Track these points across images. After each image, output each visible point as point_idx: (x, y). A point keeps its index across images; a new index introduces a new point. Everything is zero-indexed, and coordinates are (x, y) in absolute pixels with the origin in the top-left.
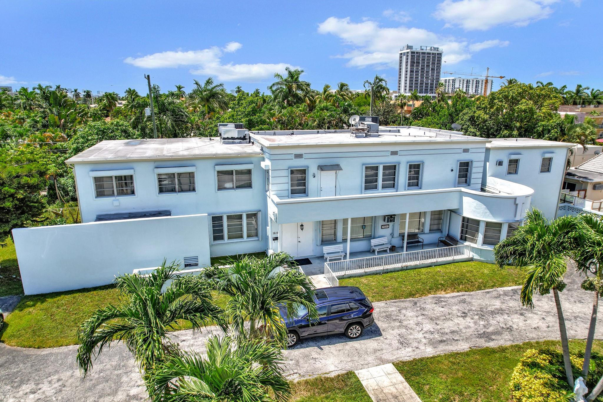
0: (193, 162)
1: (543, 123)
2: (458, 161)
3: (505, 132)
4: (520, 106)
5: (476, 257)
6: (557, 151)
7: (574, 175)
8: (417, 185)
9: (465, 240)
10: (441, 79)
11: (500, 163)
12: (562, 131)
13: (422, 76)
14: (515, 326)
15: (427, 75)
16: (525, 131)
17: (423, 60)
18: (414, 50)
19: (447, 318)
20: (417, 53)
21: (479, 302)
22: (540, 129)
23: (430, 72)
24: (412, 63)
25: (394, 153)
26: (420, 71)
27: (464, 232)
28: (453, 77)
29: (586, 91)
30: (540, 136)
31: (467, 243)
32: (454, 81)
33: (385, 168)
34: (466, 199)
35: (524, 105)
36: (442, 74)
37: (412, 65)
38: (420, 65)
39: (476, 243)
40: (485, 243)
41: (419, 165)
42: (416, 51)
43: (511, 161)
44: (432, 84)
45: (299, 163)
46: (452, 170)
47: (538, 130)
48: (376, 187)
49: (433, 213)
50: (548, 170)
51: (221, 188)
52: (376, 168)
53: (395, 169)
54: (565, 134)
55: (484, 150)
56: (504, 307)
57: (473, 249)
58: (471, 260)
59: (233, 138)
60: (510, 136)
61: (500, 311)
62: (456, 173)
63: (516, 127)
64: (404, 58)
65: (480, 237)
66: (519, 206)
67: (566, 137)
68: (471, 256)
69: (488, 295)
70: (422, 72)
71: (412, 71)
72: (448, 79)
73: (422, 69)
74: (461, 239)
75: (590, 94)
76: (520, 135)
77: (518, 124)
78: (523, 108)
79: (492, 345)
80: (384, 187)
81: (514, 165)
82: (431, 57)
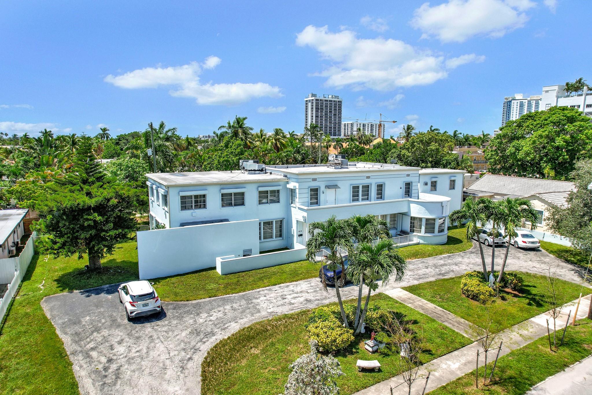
0: (244, 185)
1: (446, 158)
2: (404, 182)
3: (423, 164)
4: (431, 147)
5: (421, 241)
6: (457, 175)
7: (467, 193)
8: (381, 198)
9: (413, 232)
10: (342, 123)
11: (426, 184)
12: (458, 163)
13: (326, 120)
14: (455, 270)
15: (330, 120)
16: (435, 164)
17: (326, 106)
18: (318, 98)
19: (419, 269)
20: (321, 100)
21: (432, 262)
22: (445, 162)
23: (333, 117)
24: (317, 109)
25: (368, 177)
26: (324, 116)
27: (412, 226)
28: (351, 121)
29: (459, 135)
30: (445, 167)
31: (415, 234)
32: (352, 125)
33: (363, 187)
34: (412, 205)
35: (433, 146)
36: (342, 120)
37: (317, 111)
38: (324, 111)
39: (420, 233)
40: (426, 232)
41: (382, 185)
42: (319, 99)
43: (432, 182)
44: (335, 128)
45: (314, 185)
46: (401, 188)
47: (443, 163)
48: (358, 200)
49: (391, 215)
50: (454, 188)
51: (260, 203)
52: (358, 187)
53: (368, 188)
54: (459, 165)
55: (418, 175)
56: (446, 263)
57: (419, 237)
58: (418, 244)
59: (255, 170)
60: (426, 167)
61: (445, 265)
62: (404, 190)
63: (429, 161)
64: (310, 104)
65: (423, 228)
66: (444, 207)
67: (460, 167)
68: (418, 242)
69: (435, 259)
70: (326, 117)
71: (317, 116)
72: (346, 123)
73: (325, 114)
74: (411, 231)
75: (463, 137)
76: (432, 167)
77: (430, 159)
78: (433, 148)
79: (446, 277)
80: (363, 200)
81: (434, 185)
82: (333, 104)
